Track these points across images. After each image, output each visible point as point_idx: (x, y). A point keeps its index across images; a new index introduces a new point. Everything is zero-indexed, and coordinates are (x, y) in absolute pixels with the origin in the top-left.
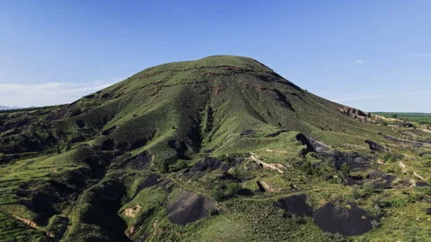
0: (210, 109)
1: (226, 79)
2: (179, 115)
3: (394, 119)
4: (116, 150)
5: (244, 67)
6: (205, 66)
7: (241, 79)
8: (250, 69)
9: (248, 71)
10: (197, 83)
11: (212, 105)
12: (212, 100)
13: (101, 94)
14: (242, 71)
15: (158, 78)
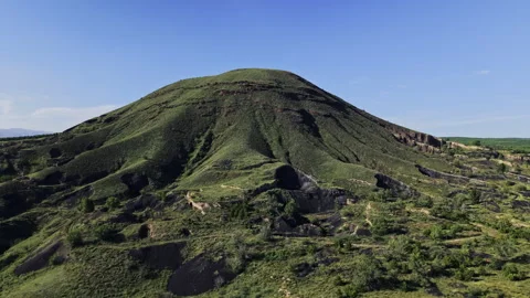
0: (211, 134)
1: (241, 97)
2: (163, 143)
3: (475, 148)
4: (62, 184)
5: (267, 82)
6: (219, 81)
7: (259, 98)
8: (275, 84)
9: (272, 87)
10: (204, 103)
11: (214, 130)
12: (218, 123)
13: (105, 118)
14: (264, 88)
15: (165, 98)
